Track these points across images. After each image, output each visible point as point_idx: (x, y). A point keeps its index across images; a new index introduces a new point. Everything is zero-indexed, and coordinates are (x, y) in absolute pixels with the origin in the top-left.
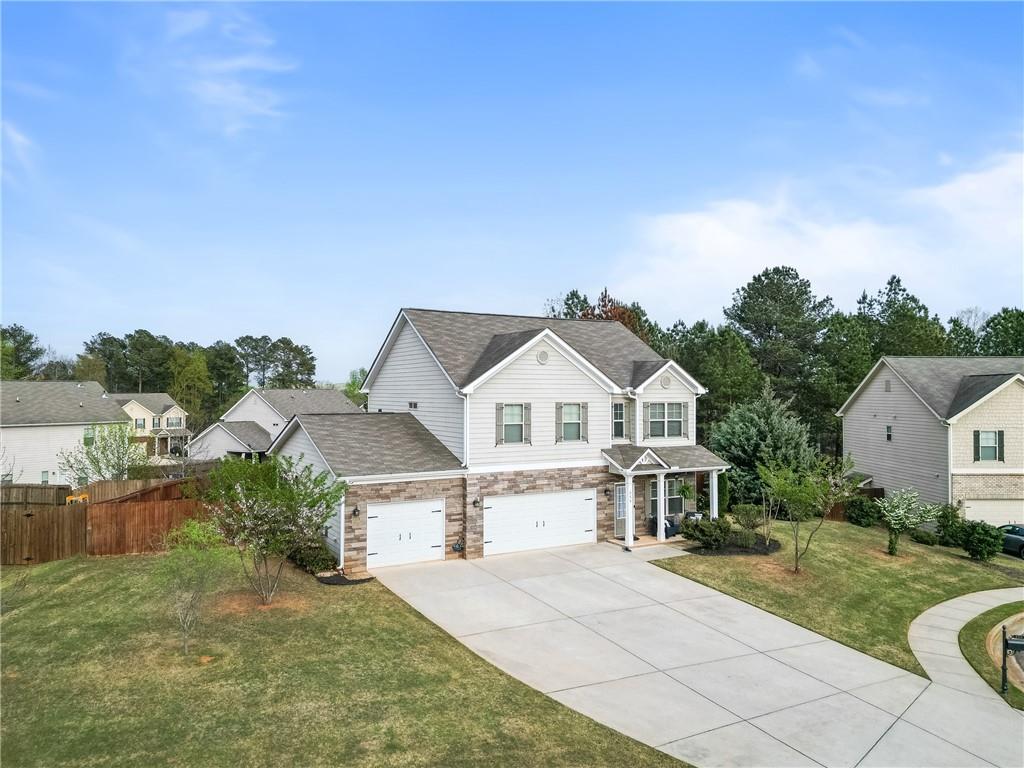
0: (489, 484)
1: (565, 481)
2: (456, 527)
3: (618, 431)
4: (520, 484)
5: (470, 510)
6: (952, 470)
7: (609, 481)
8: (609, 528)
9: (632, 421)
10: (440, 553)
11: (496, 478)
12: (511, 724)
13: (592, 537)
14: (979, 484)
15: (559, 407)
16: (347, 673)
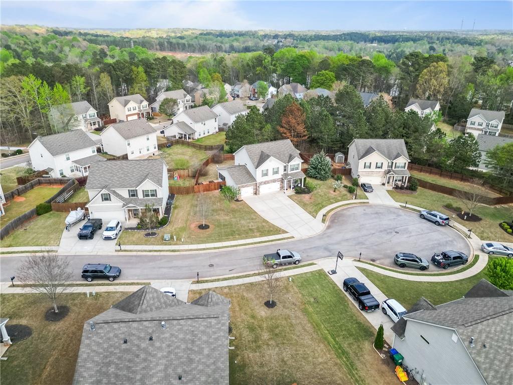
0: (261, 183)
1: (274, 181)
2: (255, 190)
3: (285, 170)
4: (265, 183)
5: (257, 188)
6: (359, 170)
7: (282, 180)
8: (282, 188)
9: (288, 168)
10: (252, 194)
11: (262, 183)
12: (264, 224)
13: (279, 190)
14: (364, 173)
15: (273, 169)
16: (245, 218)
